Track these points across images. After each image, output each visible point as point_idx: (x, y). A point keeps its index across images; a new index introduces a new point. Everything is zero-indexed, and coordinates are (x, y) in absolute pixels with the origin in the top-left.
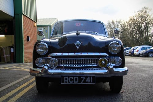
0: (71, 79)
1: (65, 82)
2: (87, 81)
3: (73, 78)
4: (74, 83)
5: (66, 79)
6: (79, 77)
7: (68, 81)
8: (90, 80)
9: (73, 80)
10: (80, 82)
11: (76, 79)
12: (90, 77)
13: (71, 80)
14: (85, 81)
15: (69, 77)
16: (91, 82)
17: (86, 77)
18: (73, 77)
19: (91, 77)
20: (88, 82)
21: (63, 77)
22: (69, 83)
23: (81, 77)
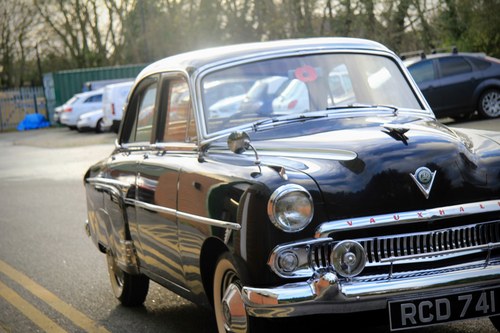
0: (425, 308)
1: (404, 323)
2: (478, 308)
3: (430, 305)
4: (435, 321)
5: (409, 310)
6: (453, 298)
7: (417, 317)
8: (489, 303)
9: (433, 311)
11: (443, 306)
12: (488, 292)
13: (427, 311)
15: (417, 303)
16: (493, 310)
17: (476, 295)
18: (433, 300)
19: (492, 293)
21: (396, 307)
22: (419, 323)
23: (460, 298)
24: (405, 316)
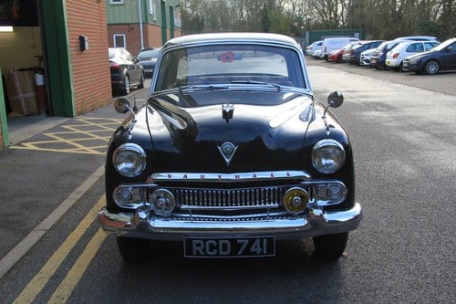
0: (211, 245)
1: (195, 253)
2: (252, 249)
3: (215, 243)
4: (218, 254)
5: (198, 245)
6: (233, 241)
7: (204, 250)
8: (262, 246)
9: (217, 247)
10: (234, 251)
11: (225, 246)
12: (262, 240)
13: (212, 248)
14: (247, 251)
15: (205, 241)
16: (265, 252)
17: (252, 241)
18: (217, 240)
19: (265, 240)
20: (255, 253)
21: (189, 242)
22: (206, 254)
23: (239, 241)
24: (195, 248)
